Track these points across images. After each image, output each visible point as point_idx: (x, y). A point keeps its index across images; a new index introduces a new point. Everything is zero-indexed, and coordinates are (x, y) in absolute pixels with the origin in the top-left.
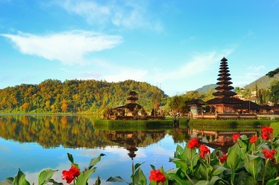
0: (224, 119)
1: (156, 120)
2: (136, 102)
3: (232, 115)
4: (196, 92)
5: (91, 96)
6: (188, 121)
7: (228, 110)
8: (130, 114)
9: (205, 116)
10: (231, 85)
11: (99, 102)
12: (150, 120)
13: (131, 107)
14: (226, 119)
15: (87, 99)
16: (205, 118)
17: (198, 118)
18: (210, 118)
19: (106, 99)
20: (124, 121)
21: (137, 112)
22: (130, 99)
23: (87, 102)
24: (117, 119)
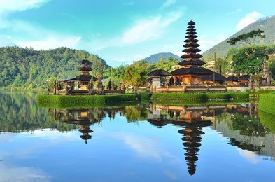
0: (192, 91)
1: (115, 94)
2: (91, 73)
3: (201, 87)
4: (144, 62)
5: (14, 67)
6: (151, 95)
7: (196, 82)
8: (84, 88)
9: (170, 90)
10: (199, 53)
11: (24, 75)
12: (109, 95)
13: (84, 80)
14: (195, 92)
15: (8, 71)
16: (171, 92)
17: (162, 92)
18: (176, 92)
19: (33, 71)
20: (78, 96)
21: (92, 85)
22: (83, 69)
23: (8, 75)
24: (68, 94)
